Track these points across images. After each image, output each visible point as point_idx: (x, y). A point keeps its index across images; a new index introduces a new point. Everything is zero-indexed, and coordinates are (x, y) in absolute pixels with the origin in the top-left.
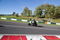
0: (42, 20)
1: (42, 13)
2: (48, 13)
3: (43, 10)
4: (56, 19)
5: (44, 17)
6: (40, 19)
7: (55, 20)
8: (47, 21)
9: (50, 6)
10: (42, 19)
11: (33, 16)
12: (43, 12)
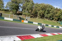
0: (19, 18)
1: (18, 8)
2: (26, 9)
3: (20, 4)
4: (34, 18)
5: (21, 14)
6: (15, 15)
7: (32, 18)
8: (24, 19)
9: (29, 2)
10: (18, 16)
11: (6, 10)
12: (20, 8)
